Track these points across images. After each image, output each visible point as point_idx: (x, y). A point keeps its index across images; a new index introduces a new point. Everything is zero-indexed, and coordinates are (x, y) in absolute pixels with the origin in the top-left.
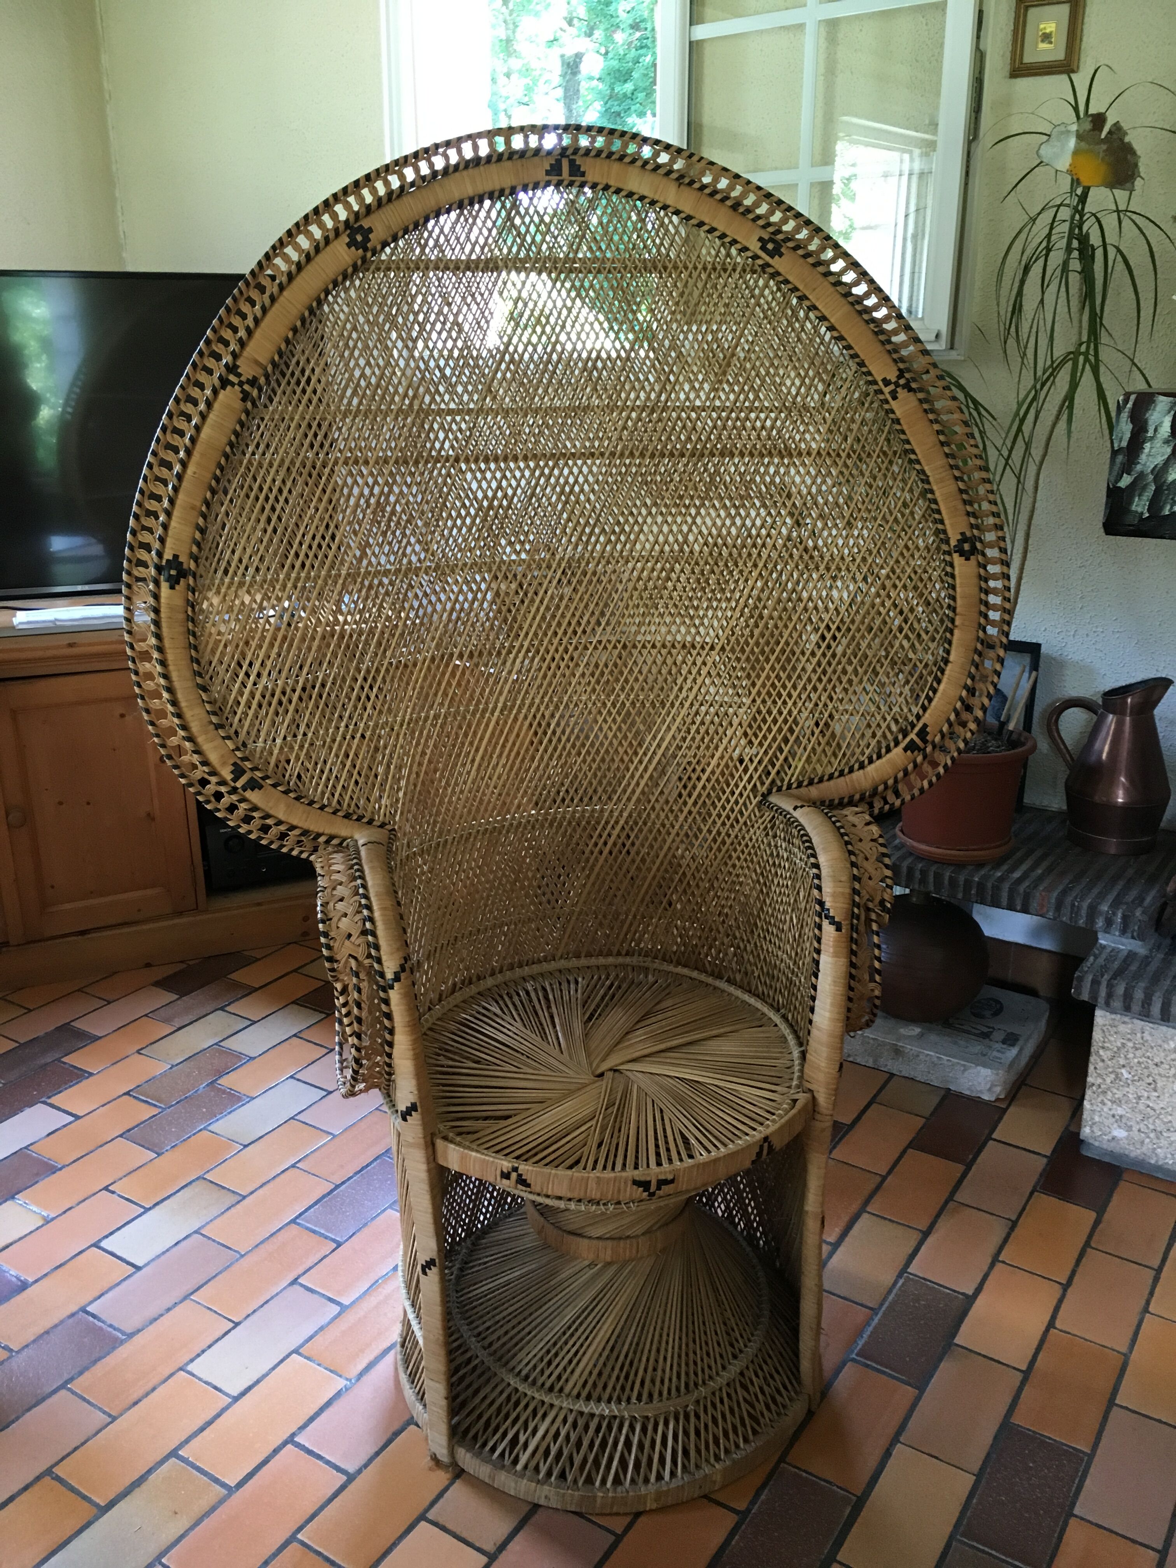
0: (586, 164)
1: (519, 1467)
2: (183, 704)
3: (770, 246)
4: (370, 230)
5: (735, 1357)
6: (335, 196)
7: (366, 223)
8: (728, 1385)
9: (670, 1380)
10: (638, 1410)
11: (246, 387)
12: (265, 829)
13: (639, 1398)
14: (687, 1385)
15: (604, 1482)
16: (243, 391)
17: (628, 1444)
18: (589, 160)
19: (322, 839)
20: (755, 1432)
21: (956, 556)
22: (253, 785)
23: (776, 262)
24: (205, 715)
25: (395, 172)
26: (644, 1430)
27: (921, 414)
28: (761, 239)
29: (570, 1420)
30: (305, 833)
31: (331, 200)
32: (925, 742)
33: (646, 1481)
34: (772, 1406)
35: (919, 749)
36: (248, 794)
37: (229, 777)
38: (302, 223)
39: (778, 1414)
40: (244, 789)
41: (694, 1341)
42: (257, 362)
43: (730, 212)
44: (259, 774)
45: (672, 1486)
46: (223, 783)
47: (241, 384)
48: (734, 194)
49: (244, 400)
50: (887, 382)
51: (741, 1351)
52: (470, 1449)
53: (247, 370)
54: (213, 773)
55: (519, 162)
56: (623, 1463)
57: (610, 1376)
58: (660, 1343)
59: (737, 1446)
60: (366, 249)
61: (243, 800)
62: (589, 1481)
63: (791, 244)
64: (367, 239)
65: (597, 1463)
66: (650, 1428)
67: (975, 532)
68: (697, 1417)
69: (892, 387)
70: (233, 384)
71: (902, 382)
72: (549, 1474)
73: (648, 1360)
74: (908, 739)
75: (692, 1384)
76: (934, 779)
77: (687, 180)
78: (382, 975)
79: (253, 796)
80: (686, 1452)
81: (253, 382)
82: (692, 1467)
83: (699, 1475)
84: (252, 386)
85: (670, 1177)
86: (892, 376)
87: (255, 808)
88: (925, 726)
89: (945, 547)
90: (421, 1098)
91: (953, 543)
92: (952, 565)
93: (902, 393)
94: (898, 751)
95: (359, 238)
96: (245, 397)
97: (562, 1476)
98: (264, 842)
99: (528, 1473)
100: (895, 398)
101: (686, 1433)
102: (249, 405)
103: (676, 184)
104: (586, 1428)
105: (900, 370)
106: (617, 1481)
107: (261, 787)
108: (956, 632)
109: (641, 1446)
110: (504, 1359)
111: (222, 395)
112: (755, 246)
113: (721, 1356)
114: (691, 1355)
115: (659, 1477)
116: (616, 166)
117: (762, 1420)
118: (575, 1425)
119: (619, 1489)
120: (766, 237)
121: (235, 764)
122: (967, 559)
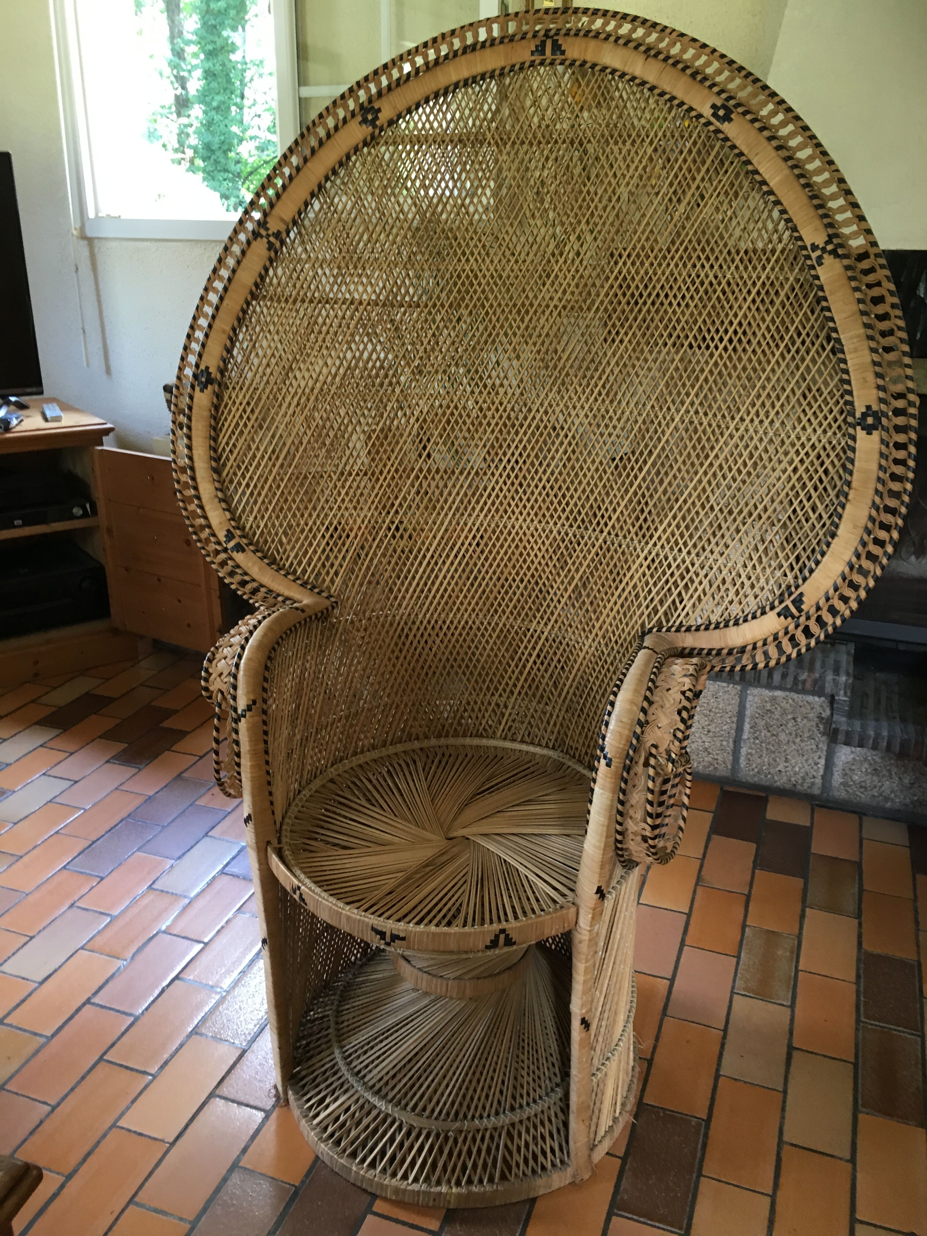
0: (566, 43)
1: (315, 1122)
2: (199, 480)
3: (721, 113)
4: (379, 110)
5: (512, 1109)
6: (358, 83)
7: (376, 105)
8: (495, 1129)
9: (445, 1104)
10: (407, 1118)
11: (272, 239)
12: (243, 583)
13: (414, 1109)
14: (457, 1114)
15: (363, 1160)
16: (269, 242)
17: (392, 1139)
18: (569, 39)
19: (280, 599)
20: (503, 1177)
21: (858, 428)
22: (239, 548)
23: (726, 127)
24: (213, 489)
25: (408, 60)
26: (409, 1134)
27: (845, 281)
28: (714, 106)
29: (361, 1102)
30: (270, 591)
31: (355, 88)
32: (800, 610)
33: (394, 1175)
34: (531, 1162)
35: (793, 617)
36: (235, 555)
37: (223, 539)
38: (331, 107)
39: (534, 1171)
40: (233, 549)
41: (478, 1081)
42: (282, 220)
43: (690, 80)
44: (245, 541)
45: (409, 1188)
46: (219, 543)
47: (268, 236)
48: (697, 63)
49: (269, 249)
50: (814, 247)
51: (521, 1106)
52: (296, 1093)
53: (274, 226)
54: (214, 535)
55: (510, 45)
56: (383, 1153)
57: (400, 1081)
58: (448, 1071)
59: (481, 1181)
60: (374, 126)
61: (231, 558)
62: (354, 1155)
63: (740, 110)
64: (376, 118)
65: (364, 1145)
66: (414, 1135)
67: (883, 406)
68: (456, 1141)
69: (818, 253)
70: (262, 236)
71: (830, 247)
72: (332, 1135)
73: (433, 1081)
74: (783, 605)
75: (461, 1116)
76: (803, 650)
77: (652, 52)
78: (235, 710)
79: (239, 557)
80: (434, 1165)
81: (277, 235)
82: (434, 1179)
83: (435, 1189)
84: (277, 238)
85: (402, 935)
86: (820, 240)
87: (238, 566)
88: (801, 594)
89: (850, 419)
90: (254, 812)
91: (858, 415)
92: (854, 438)
93: (828, 260)
94: (772, 616)
95: (370, 117)
96: (271, 246)
97: (338, 1143)
98: (239, 593)
99: (318, 1130)
100: (820, 264)
101: (441, 1151)
102: (273, 254)
103: (642, 57)
104: (369, 1113)
105: (829, 236)
106: (373, 1165)
107: (243, 551)
108: (848, 506)
109: (401, 1145)
110: (341, 1037)
111: (254, 244)
112: (707, 112)
113: (499, 1102)
114: (471, 1091)
115: (405, 1177)
116: (593, 43)
117: (514, 1169)
118: (362, 1107)
119: (372, 1172)
120: (719, 104)
121: (228, 531)
122: (869, 433)
